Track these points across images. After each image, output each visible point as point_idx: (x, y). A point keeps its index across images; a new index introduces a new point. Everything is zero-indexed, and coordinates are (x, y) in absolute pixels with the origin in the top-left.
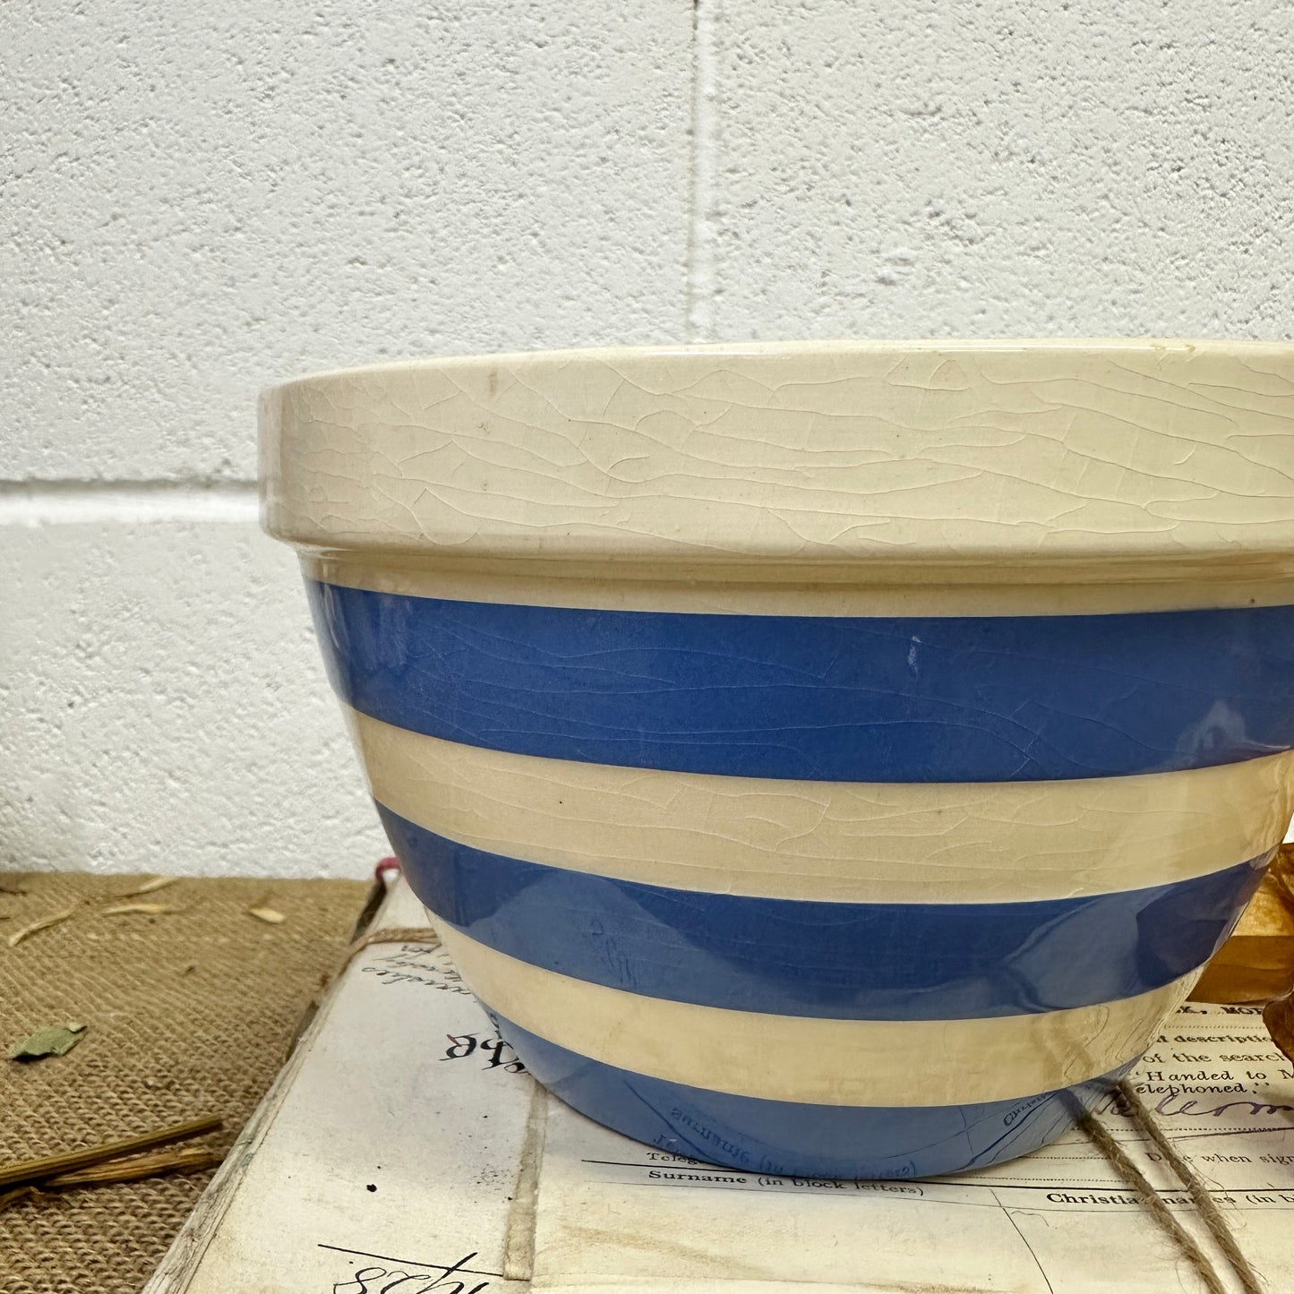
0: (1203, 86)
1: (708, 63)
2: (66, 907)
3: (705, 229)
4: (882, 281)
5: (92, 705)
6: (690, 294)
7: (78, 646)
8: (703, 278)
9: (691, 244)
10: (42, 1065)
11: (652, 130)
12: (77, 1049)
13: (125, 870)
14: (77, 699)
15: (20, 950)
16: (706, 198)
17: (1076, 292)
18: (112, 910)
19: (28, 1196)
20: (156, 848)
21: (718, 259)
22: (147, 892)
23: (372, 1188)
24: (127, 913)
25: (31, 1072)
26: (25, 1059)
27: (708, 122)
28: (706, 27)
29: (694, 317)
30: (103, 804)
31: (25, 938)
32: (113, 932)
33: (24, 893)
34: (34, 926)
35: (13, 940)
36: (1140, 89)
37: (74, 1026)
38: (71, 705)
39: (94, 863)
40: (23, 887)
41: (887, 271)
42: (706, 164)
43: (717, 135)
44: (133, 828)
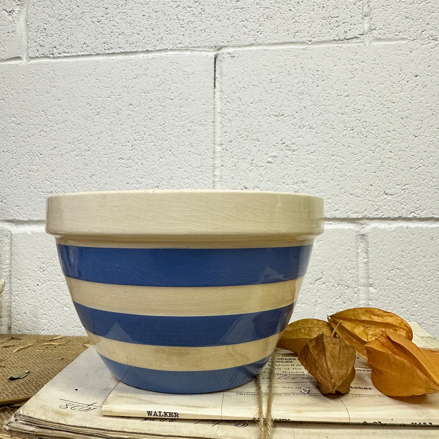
0: (357, 107)
1: (218, 103)
2: (31, 343)
3: (218, 148)
4: (268, 162)
5: (44, 285)
6: (214, 167)
7: (40, 268)
8: (218, 162)
9: (214, 152)
10: (16, 381)
11: (203, 122)
12: (27, 377)
13: (52, 334)
14: (40, 283)
15: (16, 353)
16: (218, 140)
17: (325, 165)
18: (45, 344)
19: (6, 409)
20: (61, 328)
21: (222, 157)
22: (56, 340)
23: (76, 390)
24: (48, 345)
25: (13, 382)
26: (12, 379)
27: (218, 119)
28: (218, 94)
29: (215, 173)
30: (46, 315)
31: (18, 351)
32: (43, 350)
33: (20, 339)
34: (21, 347)
35: (15, 351)
36: (341, 108)
37: (27, 371)
38: (38, 285)
39: (43, 332)
40: (20, 338)
41: (270, 159)
42: (218, 131)
43: (221, 123)
44: (54, 322)
